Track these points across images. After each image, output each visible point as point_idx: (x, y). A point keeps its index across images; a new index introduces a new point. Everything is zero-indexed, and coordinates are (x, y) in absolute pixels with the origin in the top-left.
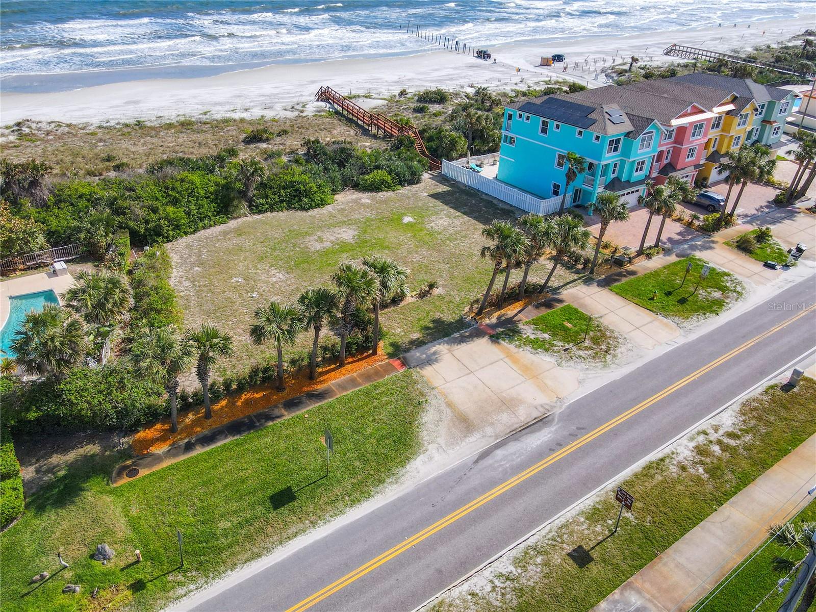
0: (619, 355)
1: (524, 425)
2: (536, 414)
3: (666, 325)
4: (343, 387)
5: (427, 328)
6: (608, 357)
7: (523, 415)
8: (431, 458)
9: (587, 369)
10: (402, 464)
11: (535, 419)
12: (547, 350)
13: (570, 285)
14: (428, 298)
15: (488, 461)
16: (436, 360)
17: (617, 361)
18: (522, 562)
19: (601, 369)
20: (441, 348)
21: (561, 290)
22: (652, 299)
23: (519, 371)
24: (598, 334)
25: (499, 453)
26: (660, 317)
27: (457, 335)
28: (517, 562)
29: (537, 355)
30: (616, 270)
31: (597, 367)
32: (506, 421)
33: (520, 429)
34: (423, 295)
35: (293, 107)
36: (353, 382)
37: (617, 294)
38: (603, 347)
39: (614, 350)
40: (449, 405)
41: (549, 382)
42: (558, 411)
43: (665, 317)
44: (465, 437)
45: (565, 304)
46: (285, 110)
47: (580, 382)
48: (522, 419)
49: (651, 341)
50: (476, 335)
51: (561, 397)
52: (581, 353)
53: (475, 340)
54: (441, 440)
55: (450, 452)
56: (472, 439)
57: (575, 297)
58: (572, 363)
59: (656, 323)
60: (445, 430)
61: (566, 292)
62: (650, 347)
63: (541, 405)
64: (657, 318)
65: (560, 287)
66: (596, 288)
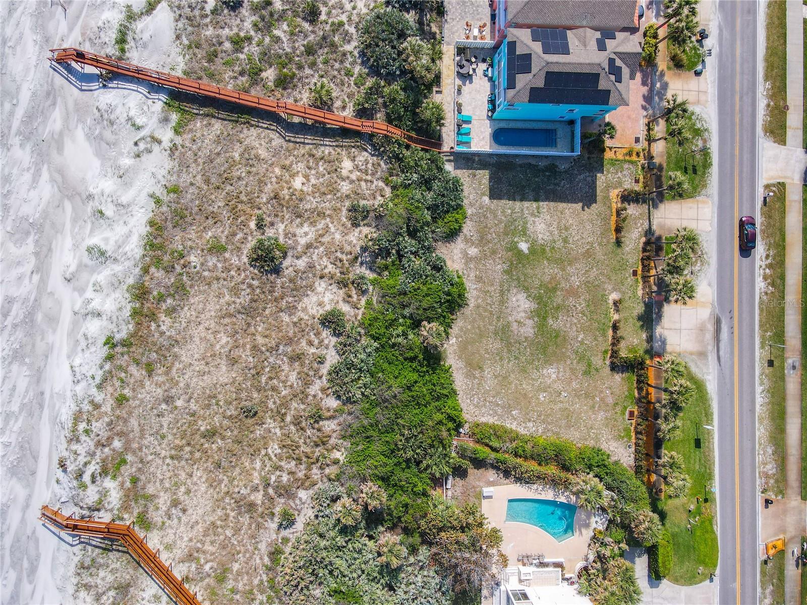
1: (715, 332)
2: (713, 321)
3: (704, 202)
5: (642, 326)
7: (710, 327)
8: (709, 380)
9: (706, 274)
10: (707, 393)
11: (715, 324)
13: (651, 217)
15: (722, 360)
16: (665, 340)
17: (709, 256)
18: (762, 384)
19: (709, 268)
20: (658, 331)
21: (652, 228)
25: (721, 353)
26: (698, 198)
27: (654, 316)
28: (761, 385)
31: (707, 269)
32: (709, 336)
33: (716, 335)
34: (616, 308)
38: (700, 253)
40: (691, 354)
41: (703, 300)
42: (717, 311)
43: (699, 195)
45: (664, 238)
47: (709, 285)
48: (712, 329)
49: (708, 223)
50: (660, 306)
51: (711, 302)
52: (697, 268)
53: (662, 310)
54: (705, 370)
55: (711, 371)
56: (710, 358)
57: (662, 226)
58: (699, 278)
59: (700, 206)
60: (701, 365)
61: (654, 227)
62: (710, 229)
63: (710, 315)
64: (698, 201)
65: (650, 224)
66: (662, 206)
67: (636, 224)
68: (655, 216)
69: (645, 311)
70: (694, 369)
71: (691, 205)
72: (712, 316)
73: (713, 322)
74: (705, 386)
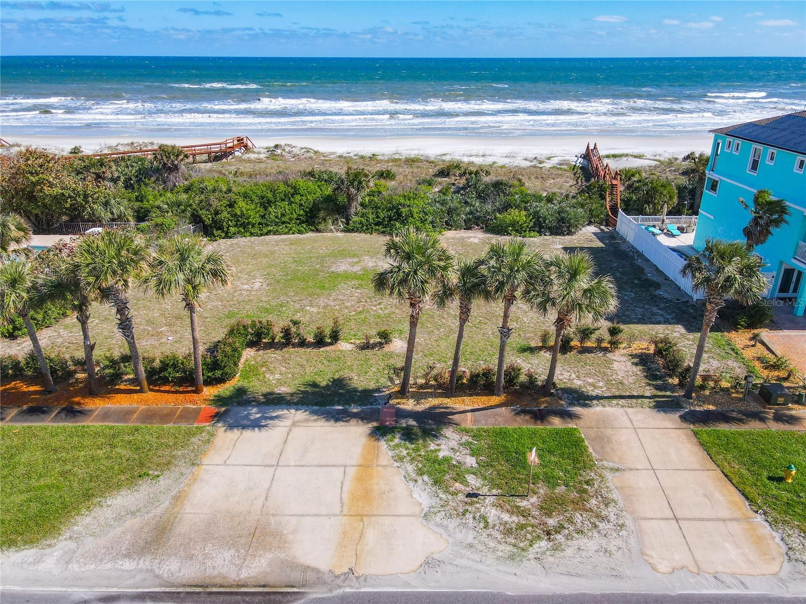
0: (569, 552)
1: (231, 586)
3: (758, 541)
4: (106, 416)
5: (314, 385)
6: (544, 544)
7: (254, 568)
8: (38, 561)
9: (471, 546)
11: (264, 586)
12: (436, 482)
13: (622, 402)
14: (369, 353)
17: (551, 559)
19: (498, 558)
20: (293, 415)
21: (595, 402)
22: (780, 480)
23: (345, 496)
24: (574, 495)
26: (759, 519)
27: (337, 408)
29: (411, 484)
30: (754, 407)
31: (495, 550)
33: (214, 590)
34: (366, 346)
35: (536, 158)
36: (125, 416)
37: (701, 444)
38: (551, 522)
39: (569, 537)
40: (178, 499)
41: (371, 535)
42: (317, 593)
43: (774, 523)
44: (128, 556)
45: (571, 425)
46: (526, 160)
47: (430, 563)
48: (244, 575)
49: (681, 557)
50: (363, 417)
51: (360, 571)
52: (493, 514)
53: (353, 421)
54: (89, 543)
55: (74, 567)
56: (128, 565)
57: (604, 422)
58: (453, 523)
59: (734, 527)
60: (119, 530)
61: (597, 409)
62: (663, 567)
63: (306, 569)
64: (747, 519)
65: (598, 398)
66: (669, 421)
67: (588, 375)
68: (630, 410)
69: (355, 390)
70: (122, 500)
71: (718, 495)
72: (296, 576)
73: (271, 580)
74: (30, 542)
